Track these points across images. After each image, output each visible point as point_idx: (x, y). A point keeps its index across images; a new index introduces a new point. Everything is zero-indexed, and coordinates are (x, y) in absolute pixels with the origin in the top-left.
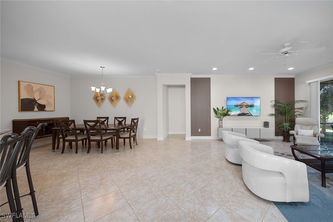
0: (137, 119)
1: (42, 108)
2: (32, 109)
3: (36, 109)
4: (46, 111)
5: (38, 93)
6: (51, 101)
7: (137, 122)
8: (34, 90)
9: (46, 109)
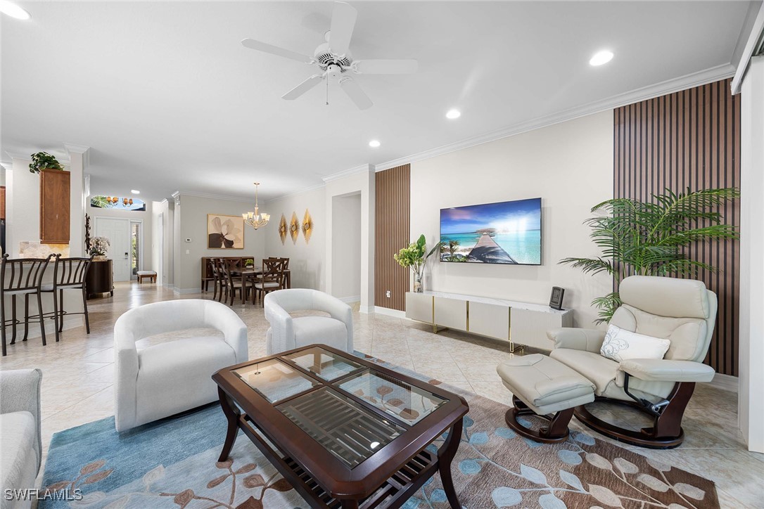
0: (288, 260)
1: (230, 244)
2: (219, 246)
3: (223, 246)
4: (235, 249)
5: (225, 227)
6: (240, 236)
7: (287, 263)
8: (222, 223)
9: (234, 246)
